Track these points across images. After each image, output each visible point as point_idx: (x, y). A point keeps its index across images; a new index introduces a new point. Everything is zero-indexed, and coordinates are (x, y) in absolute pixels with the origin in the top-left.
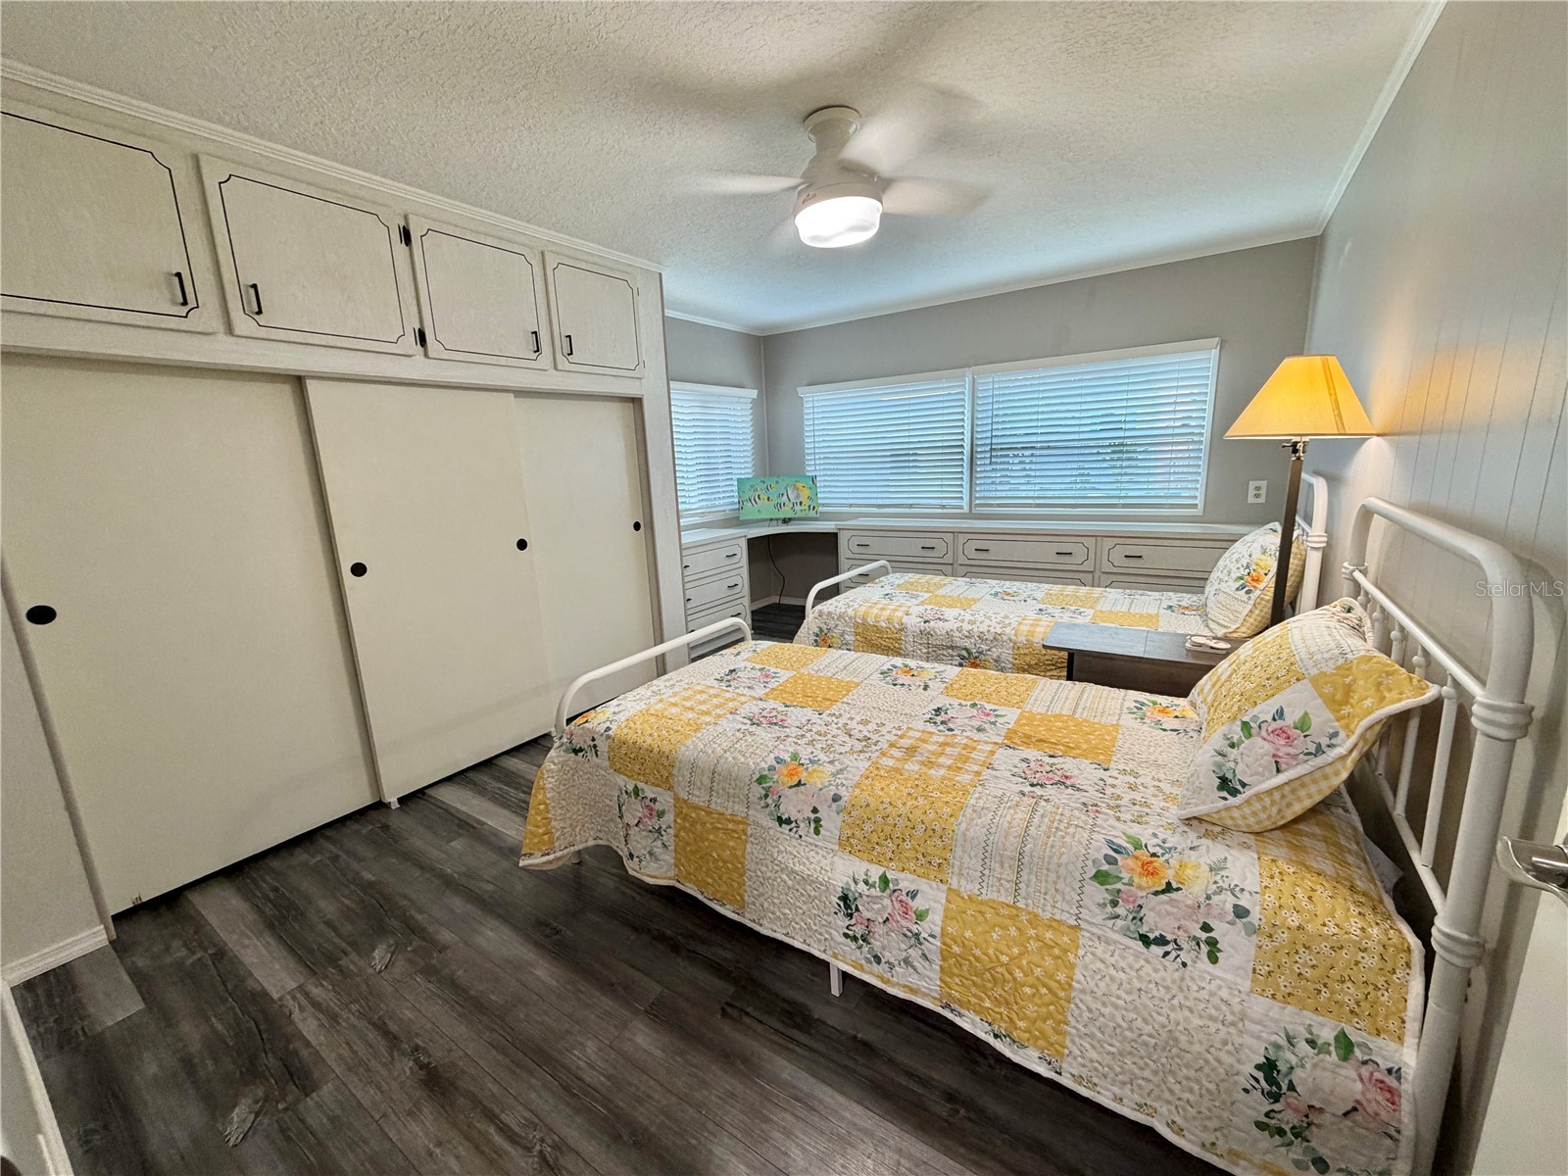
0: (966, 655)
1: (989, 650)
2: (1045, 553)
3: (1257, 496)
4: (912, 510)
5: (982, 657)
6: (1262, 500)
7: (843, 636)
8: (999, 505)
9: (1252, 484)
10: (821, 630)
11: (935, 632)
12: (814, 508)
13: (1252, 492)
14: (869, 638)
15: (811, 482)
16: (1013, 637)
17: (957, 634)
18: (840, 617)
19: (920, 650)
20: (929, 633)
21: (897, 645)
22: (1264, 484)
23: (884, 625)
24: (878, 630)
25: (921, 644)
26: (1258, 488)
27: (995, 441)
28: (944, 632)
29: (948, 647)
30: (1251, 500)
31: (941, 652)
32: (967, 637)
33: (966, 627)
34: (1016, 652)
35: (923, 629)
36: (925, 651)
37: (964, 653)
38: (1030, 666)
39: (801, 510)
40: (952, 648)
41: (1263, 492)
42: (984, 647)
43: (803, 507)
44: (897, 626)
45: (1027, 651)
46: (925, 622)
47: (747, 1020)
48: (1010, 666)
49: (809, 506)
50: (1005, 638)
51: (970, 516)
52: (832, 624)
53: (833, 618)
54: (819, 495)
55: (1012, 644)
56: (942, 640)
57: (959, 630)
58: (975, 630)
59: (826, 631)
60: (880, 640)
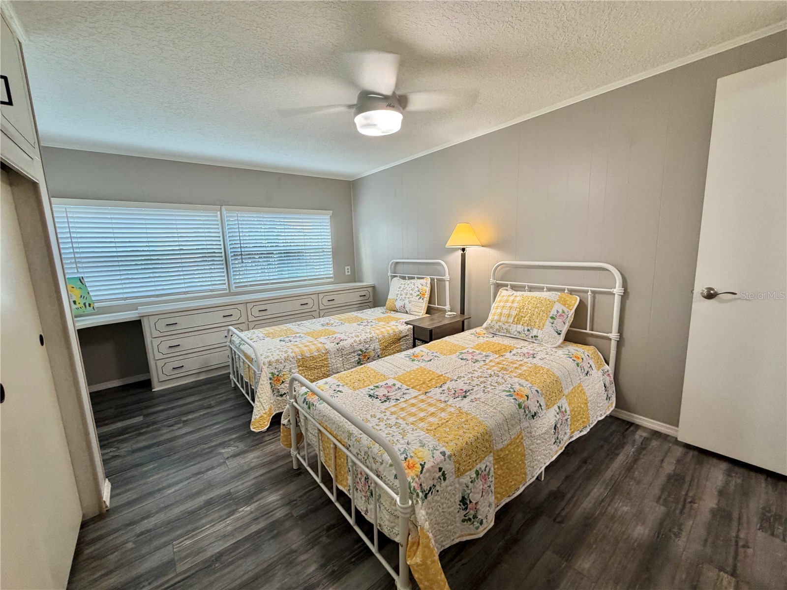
0: (361, 353)
1: (370, 346)
2: (295, 305)
3: (348, 272)
4: (188, 296)
5: (368, 351)
6: (349, 273)
7: (290, 371)
8: (251, 286)
9: (346, 268)
10: (273, 374)
11: (345, 347)
12: (90, 305)
13: (346, 271)
14: (308, 366)
15: (79, 282)
16: (377, 337)
17: (355, 344)
18: (286, 360)
19: (339, 360)
20: (342, 349)
21: (326, 363)
22: (349, 267)
23: (317, 354)
24: (313, 358)
25: (338, 357)
26: (348, 269)
27: (243, 250)
28: (349, 345)
29: (352, 353)
30: (347, 274)
31: (349, 356)
32: (360, 344)
33: (358, 339)
34: (380, 343)
35: (338, 348)
36: (341, 359)
37: (360, 352)
38: (386, 347)
39: (77, 309)
40: (354, 352)
41: (349, 270)
42: (367, 346)
43: (78, 306)
44: (324, 352)
45: (383, 341)
46: (338, 344)
47: (563, 514)
48: (379, 350)
49: (85, 304)
50: (374, 338)
51: (231, 294)
52: (281, 367)
53: (281, 363)
54: (91, 294)
55: (377, 340)
56: (349, 350)
57: (355, 341)
58: (362, 339)
59: (277, 373)
60: (316, 364)
